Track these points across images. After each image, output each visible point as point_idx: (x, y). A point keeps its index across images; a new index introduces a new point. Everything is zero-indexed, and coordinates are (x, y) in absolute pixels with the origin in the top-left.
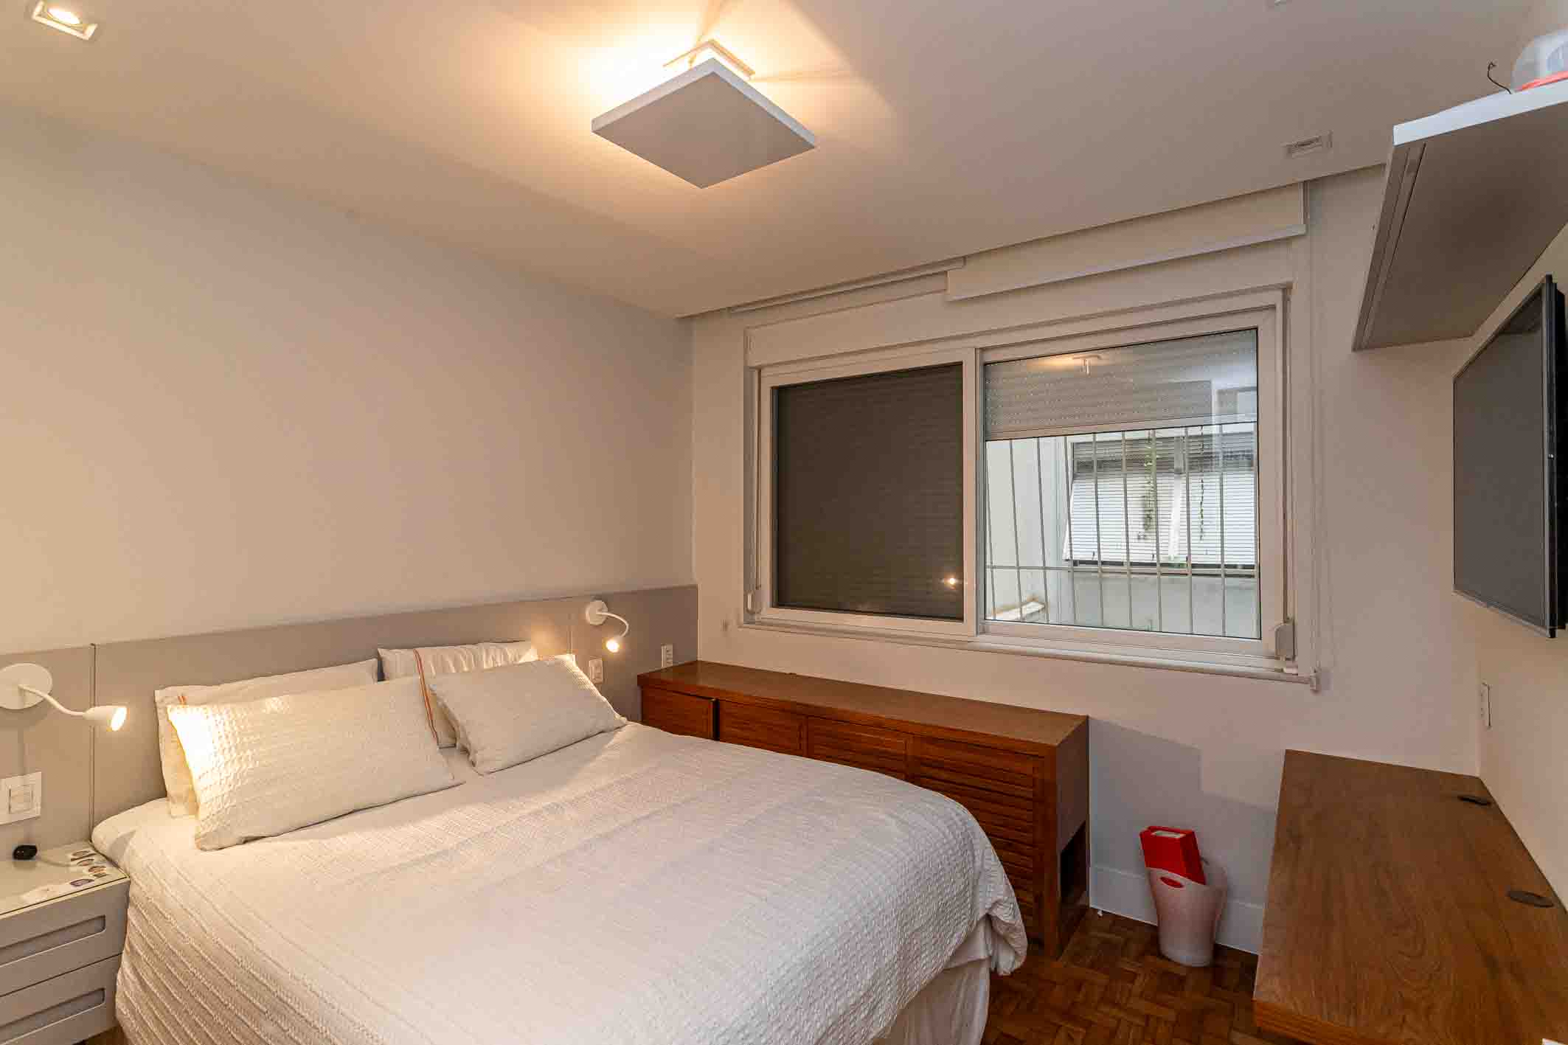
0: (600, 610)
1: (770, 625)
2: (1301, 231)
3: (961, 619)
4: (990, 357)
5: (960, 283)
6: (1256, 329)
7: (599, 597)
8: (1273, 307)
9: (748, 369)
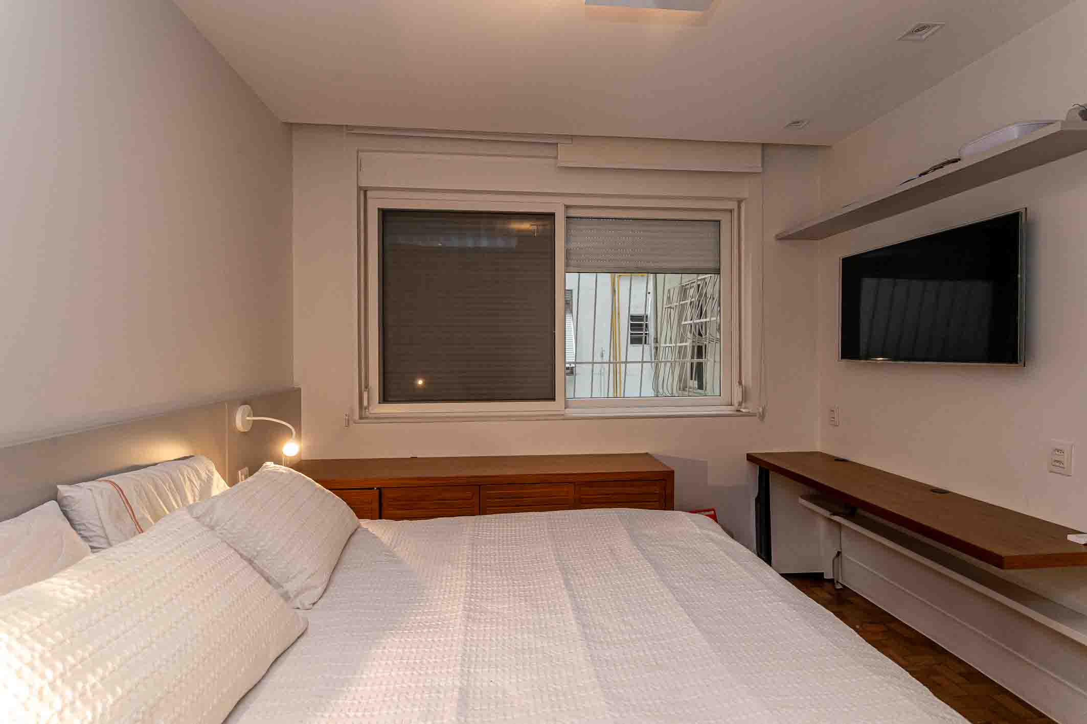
0: (248, 416)
1: (379, 418)
2: (760, 170)
3: (554, 399)
4: (573, 213)
5: (568, 155)
6: (720, 221)
7: (245, 403)
8: (731, 211)
9: (360, 188)
